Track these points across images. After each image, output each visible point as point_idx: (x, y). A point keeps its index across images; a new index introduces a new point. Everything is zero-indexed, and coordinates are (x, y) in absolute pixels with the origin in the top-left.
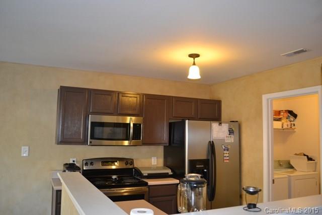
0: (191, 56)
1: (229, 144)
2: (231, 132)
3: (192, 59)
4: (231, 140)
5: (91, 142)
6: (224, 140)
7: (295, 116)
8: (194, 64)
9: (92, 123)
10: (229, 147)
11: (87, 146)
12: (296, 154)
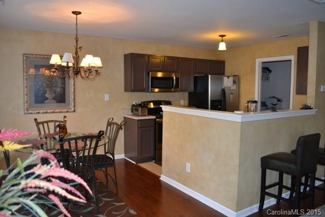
0: (220, 36)
1: (233, 90)
2: (234, 82)
3: (221, 38)
4: (234, 87)
5: (151, 90)
6: (230, 87)
7: (270, 71)
8: (222, 41)
9: (151, 77)
10: (233, 92)
11: (149, 93)
12: (270, 97)
